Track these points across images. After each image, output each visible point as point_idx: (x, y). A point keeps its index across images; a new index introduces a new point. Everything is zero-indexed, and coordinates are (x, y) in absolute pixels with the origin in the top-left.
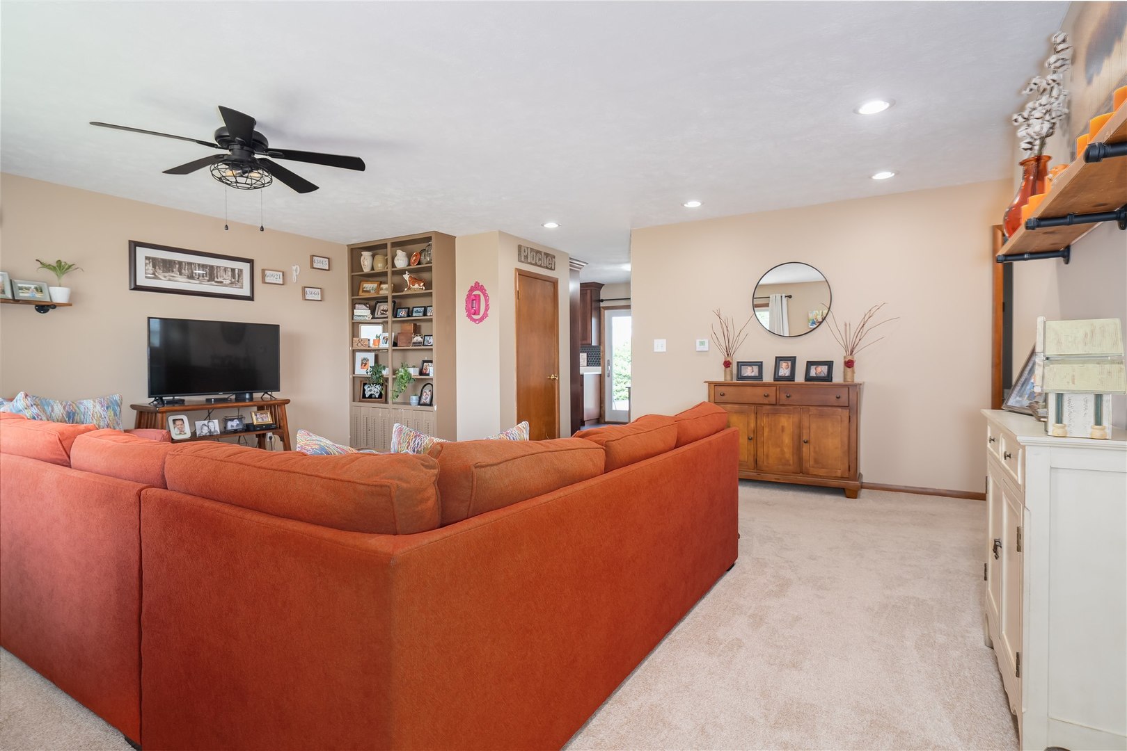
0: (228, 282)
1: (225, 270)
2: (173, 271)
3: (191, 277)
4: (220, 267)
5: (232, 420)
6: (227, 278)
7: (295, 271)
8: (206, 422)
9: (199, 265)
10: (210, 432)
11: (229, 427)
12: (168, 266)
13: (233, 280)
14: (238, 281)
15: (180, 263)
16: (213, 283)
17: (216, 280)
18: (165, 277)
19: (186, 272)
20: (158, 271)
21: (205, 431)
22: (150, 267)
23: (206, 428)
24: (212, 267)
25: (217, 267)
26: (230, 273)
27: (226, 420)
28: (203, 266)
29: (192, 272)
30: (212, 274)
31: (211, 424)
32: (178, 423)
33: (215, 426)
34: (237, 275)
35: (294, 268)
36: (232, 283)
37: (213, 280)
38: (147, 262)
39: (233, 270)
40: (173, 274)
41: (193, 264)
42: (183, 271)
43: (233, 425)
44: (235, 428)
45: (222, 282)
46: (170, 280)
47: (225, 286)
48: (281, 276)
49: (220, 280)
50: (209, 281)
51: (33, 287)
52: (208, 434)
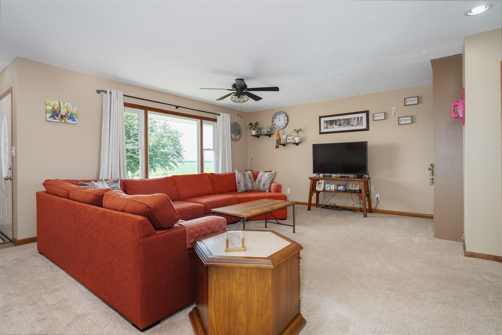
0: (356, 124)
1: (354, 119)
2: (333, 124)
3: (340, 125)
4: (352, 118)
5: (341, 186)
6: (355, 122)
7: (393, 111)
8: (329, 185)
9: (343, 119)
10: (330, 189)
11: (339, 189)
12: (331, 123)
13: (358, 123)
14: (360, 123)
15: (336, 120)
16: (349, 126)
17: (350, 124)
18: (330, 127)
19: (338, 123)
20: (328, 125)
21: (328, 189)
22: (325, 125)
23: (329, 188)
24: (348, 119)
25: (351, 118)
26: (356, 120)
27: (338, 186)
28: (345, 119)
29: (340, 123)
30: (348, 122)
31: (331, 186)
32: (320, 184)
33: (333, 187)
34: (360, 120)
35: (393, 109)
36: (357, 124)
37: (349, 124)
38: (325, 123)
39: (358, 118)
40: (333, 126)
41: (341, 119)
42: (337, 123)
43: (341, 188)
44: (341, 189)
45: (353, 125)
46: (332, 128)
47: (355, 126)
48: (384, 115)
49: (352, 124)
50: (347, 125)
51: (292, 138)
52: (329, 190)
